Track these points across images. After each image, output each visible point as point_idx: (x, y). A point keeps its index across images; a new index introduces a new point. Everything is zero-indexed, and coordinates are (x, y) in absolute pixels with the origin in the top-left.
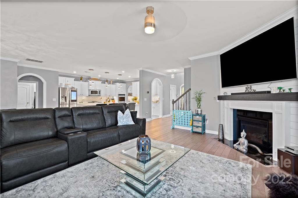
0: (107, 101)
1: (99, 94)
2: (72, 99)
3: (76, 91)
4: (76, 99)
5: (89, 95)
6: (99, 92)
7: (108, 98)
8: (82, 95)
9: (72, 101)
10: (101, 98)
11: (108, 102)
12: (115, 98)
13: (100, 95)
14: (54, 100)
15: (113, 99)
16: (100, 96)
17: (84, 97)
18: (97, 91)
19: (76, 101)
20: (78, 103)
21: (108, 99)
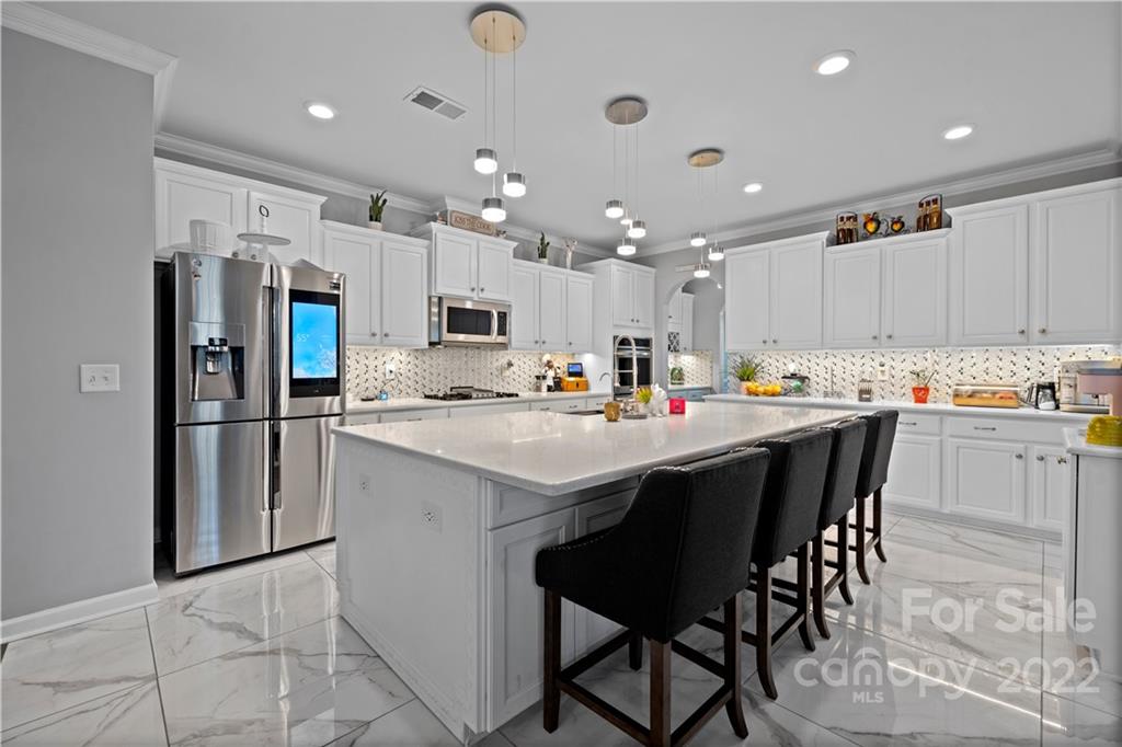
0: (544, 388)
1: (502, 331)
2: (299, 374)
3: (333, 300)
4: (333, 374)
5: (435, 339)
6: (503, 317)
7: (549, 365)
8: (381, 339)
9: (301, 387)
10: (510, 365)
11: (549, 389)
12: (588, 361)
13: (501, 339)
14: (101, 387)
15: (580, 374)
16: (504, 346)
17: (395, 354)
18: (488, 314)
19: (332, 387)
20: (352, 403)
21: (551, 373)
